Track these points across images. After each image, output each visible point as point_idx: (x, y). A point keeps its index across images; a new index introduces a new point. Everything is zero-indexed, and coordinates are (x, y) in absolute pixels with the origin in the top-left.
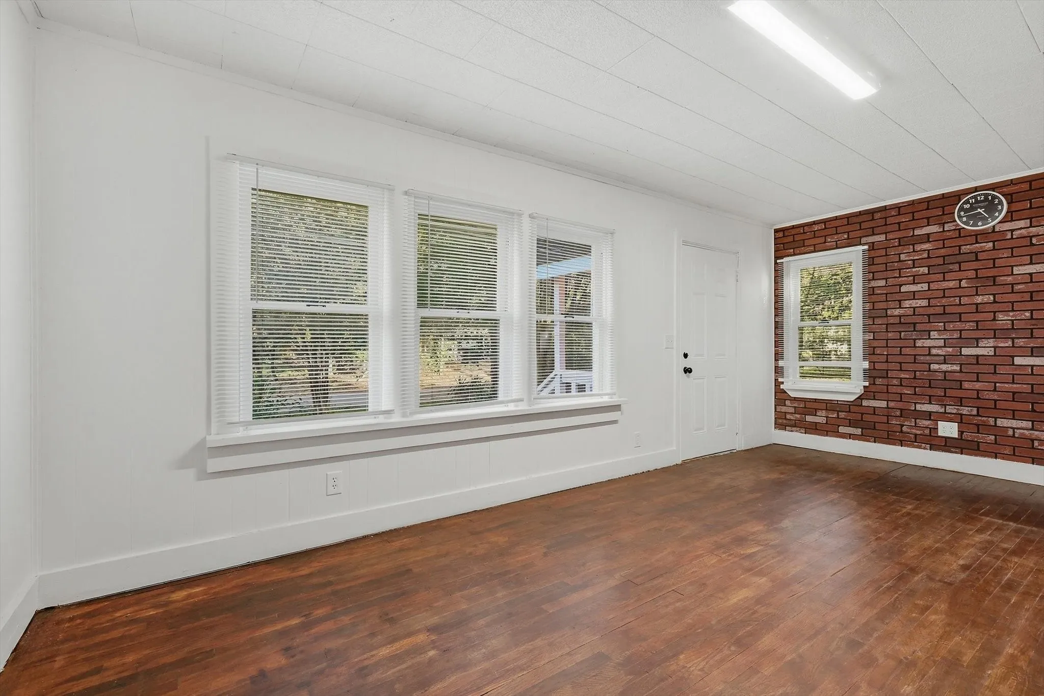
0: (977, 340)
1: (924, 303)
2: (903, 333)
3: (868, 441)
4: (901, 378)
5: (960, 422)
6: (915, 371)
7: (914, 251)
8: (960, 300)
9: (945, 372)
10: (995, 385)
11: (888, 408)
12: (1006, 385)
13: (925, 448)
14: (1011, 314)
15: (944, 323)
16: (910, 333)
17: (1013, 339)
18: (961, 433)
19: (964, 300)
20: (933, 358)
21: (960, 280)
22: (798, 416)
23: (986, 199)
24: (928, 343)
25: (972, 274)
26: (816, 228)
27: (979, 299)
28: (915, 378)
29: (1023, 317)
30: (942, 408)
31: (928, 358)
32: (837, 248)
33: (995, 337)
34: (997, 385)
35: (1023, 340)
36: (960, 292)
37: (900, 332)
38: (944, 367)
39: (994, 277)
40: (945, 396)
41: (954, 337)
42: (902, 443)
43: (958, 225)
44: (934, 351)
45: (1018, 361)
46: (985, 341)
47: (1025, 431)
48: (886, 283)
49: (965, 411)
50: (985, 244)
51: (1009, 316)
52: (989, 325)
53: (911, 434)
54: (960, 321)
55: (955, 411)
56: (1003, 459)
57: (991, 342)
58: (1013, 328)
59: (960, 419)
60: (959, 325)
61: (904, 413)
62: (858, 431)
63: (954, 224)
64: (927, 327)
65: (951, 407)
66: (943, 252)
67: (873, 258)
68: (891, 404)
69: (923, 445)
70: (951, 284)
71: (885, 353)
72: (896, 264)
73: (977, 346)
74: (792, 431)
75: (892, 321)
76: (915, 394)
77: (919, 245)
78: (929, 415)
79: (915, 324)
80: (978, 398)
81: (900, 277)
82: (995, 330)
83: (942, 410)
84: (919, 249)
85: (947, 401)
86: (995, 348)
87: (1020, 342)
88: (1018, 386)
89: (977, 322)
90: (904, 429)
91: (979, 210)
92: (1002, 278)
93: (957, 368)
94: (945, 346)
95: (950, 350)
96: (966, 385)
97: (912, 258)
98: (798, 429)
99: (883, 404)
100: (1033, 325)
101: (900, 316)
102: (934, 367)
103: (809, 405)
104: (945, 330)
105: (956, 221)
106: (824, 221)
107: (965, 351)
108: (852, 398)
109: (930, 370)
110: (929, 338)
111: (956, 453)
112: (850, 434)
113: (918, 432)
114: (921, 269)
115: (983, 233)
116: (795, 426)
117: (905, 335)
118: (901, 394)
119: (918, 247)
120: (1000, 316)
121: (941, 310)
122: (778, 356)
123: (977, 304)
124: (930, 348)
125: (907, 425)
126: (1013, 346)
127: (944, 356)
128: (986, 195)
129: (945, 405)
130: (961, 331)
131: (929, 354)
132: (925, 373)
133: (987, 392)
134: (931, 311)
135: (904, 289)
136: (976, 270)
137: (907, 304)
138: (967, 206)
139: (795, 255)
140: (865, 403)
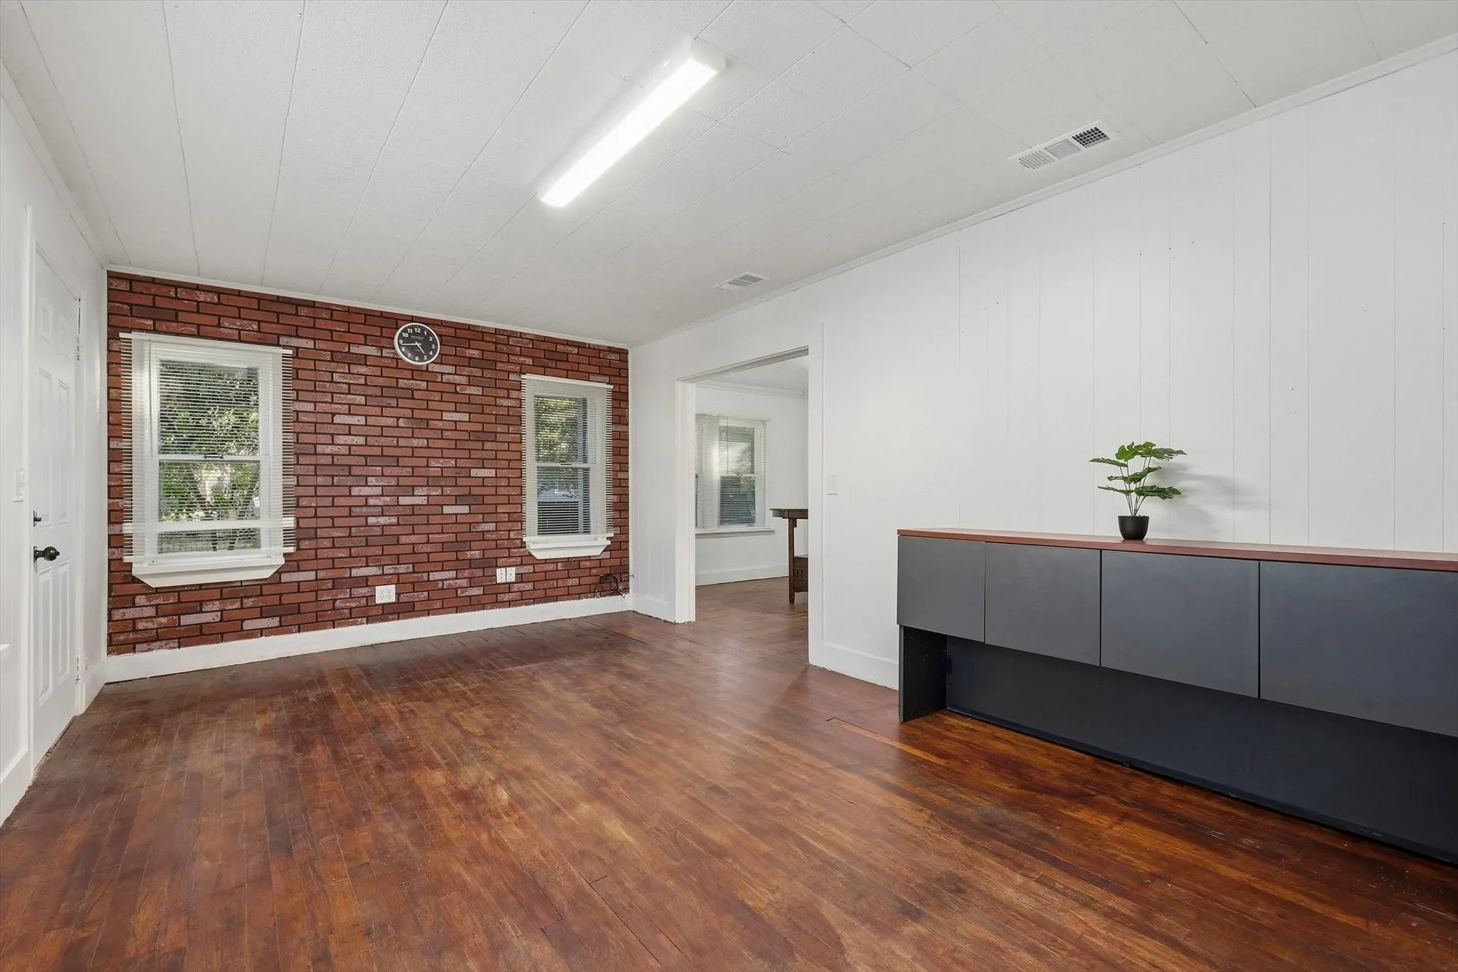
0: (413, 487)
1: (361, 440)
2: (335, 478)
3: (290, 632)
4: (333, 538)
5: (398, 583)
6: (351, 527)
7: (349, 373)
8: (398, 441)
9: (383, 526)
10: (428, 537)
11: (317, 579)
12: (437, 536)
13: (361, 624)
14: (441, 461)
15: (382, 466)
16: (344, 478)
17: (442, 487)
18: (398, 595)
19: (402, 442)
20: (371, 509)
21: (398, 418)
22: (164, 620)
23: (422, 334)
24: (366, 491)
25: (408, 413)
26: (202, 297)
27: (415, 442)
28: (350, 536)
29: (450, 465)
30: (379, 569)
31: (365, 509)
32: (240, 340)
33: (428, 485)
34: (430, 536)
35: (450, 488)
36: (396, 432)
37: (333, 476)
38: (382, 520)
39: (428, 420)
40: (383, 555)
41: (392, 484)
42: (334, 624)
43: (396, 353)
44: (371, 501)
45: (447, 510)
46: (420, 489)
47: (451, 581)
48: (315, 409)
49: (402, 569)
50: (420, 382)
51: (439, 463)
52: (423, 471)
53: (343, 609)
54: (398, 466)
55: (392, 571)
56: (434, 614)
57: (425, 491)
58: (442, 476)
59: (398, 580)
60: (396, 471)
61: (336, 583)
62: (275, 622)
63: (393, 351)
64: (365, 471)
65: (388, 567)
66: (380, 381)
67: (297, 369)
68: (322, 574)
69: (359, 620)
70: (391, 421)
71: (313, 505)
72: (328, 385)
73: (413, 495)
74: (150, 650)
75: (323, 460)
76: (351, 556)
77: (355, 366)
78: (365, 581)
79: (350, 466)
80: (414, 553)
81: (332, 403)
82: (428, 477)
83: (380, 572)
84: (355, 372)
85: (385, 560)
86: (428, 496)
87: (448, 491)
88: (447, 535)
89: (413, 468)
90: (338, 604)
91: (417, 344)
92: (434, 422)
93: (394, 520)
94: (383, 495)
95: (388, 499)
96: (403, 539)
97: (347, 381)
98: (164, 642)
99: (310, 576)
100: (457, 473)
101: (333, 455)
102: (371, 520)
103: (184, 597)
104: (383, 475)
105: (394, 348)
106: (219, 292)
107: (403, 501)
108: (267, 574)
109: (367, 525)
110: (366, 485)
111: (393, 619)
112: (262, 630)
113: (353, 605)
114: (358, 398)
115: (418, 369)
116: (157, 640)
117: (339, 481)
118: (333, 559)
119: (354, 369)
120: (433, 463)
121: (377, 451)
122: (117, 515)
123: (413, 448)
124: (367, 497)
125: (341, 599)
126: (442, 495)
127: (382, 506)
128: (423, 329)
129: (383, 566)
130: (398, 477)
131: (366, 505)
132: (362, 528)
133: (421, 545)
134: (367, 451)
135: (337, 419)
136: (412, 409)
137: (341, 439)
138: (405, 335)
139: (155, 331)
140: (285, 578)
